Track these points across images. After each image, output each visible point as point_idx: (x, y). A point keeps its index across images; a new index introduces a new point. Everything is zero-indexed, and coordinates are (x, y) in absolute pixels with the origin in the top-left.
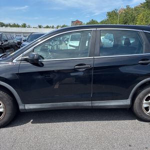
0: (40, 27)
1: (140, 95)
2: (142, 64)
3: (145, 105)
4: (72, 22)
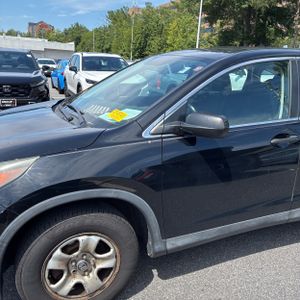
4: (30, 24)
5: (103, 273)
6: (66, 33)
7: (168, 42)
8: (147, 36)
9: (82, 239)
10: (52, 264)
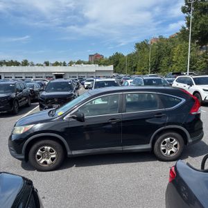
0: (47, 64)
1: (158, 140)
2: (157, 117)
3: (163, 148)
4: (90, 56)
5: (53, 159)
6: (110, 59)
7: (174, 60)
8: (160, 57)
9: (46, 147)
10: (38, 153)
